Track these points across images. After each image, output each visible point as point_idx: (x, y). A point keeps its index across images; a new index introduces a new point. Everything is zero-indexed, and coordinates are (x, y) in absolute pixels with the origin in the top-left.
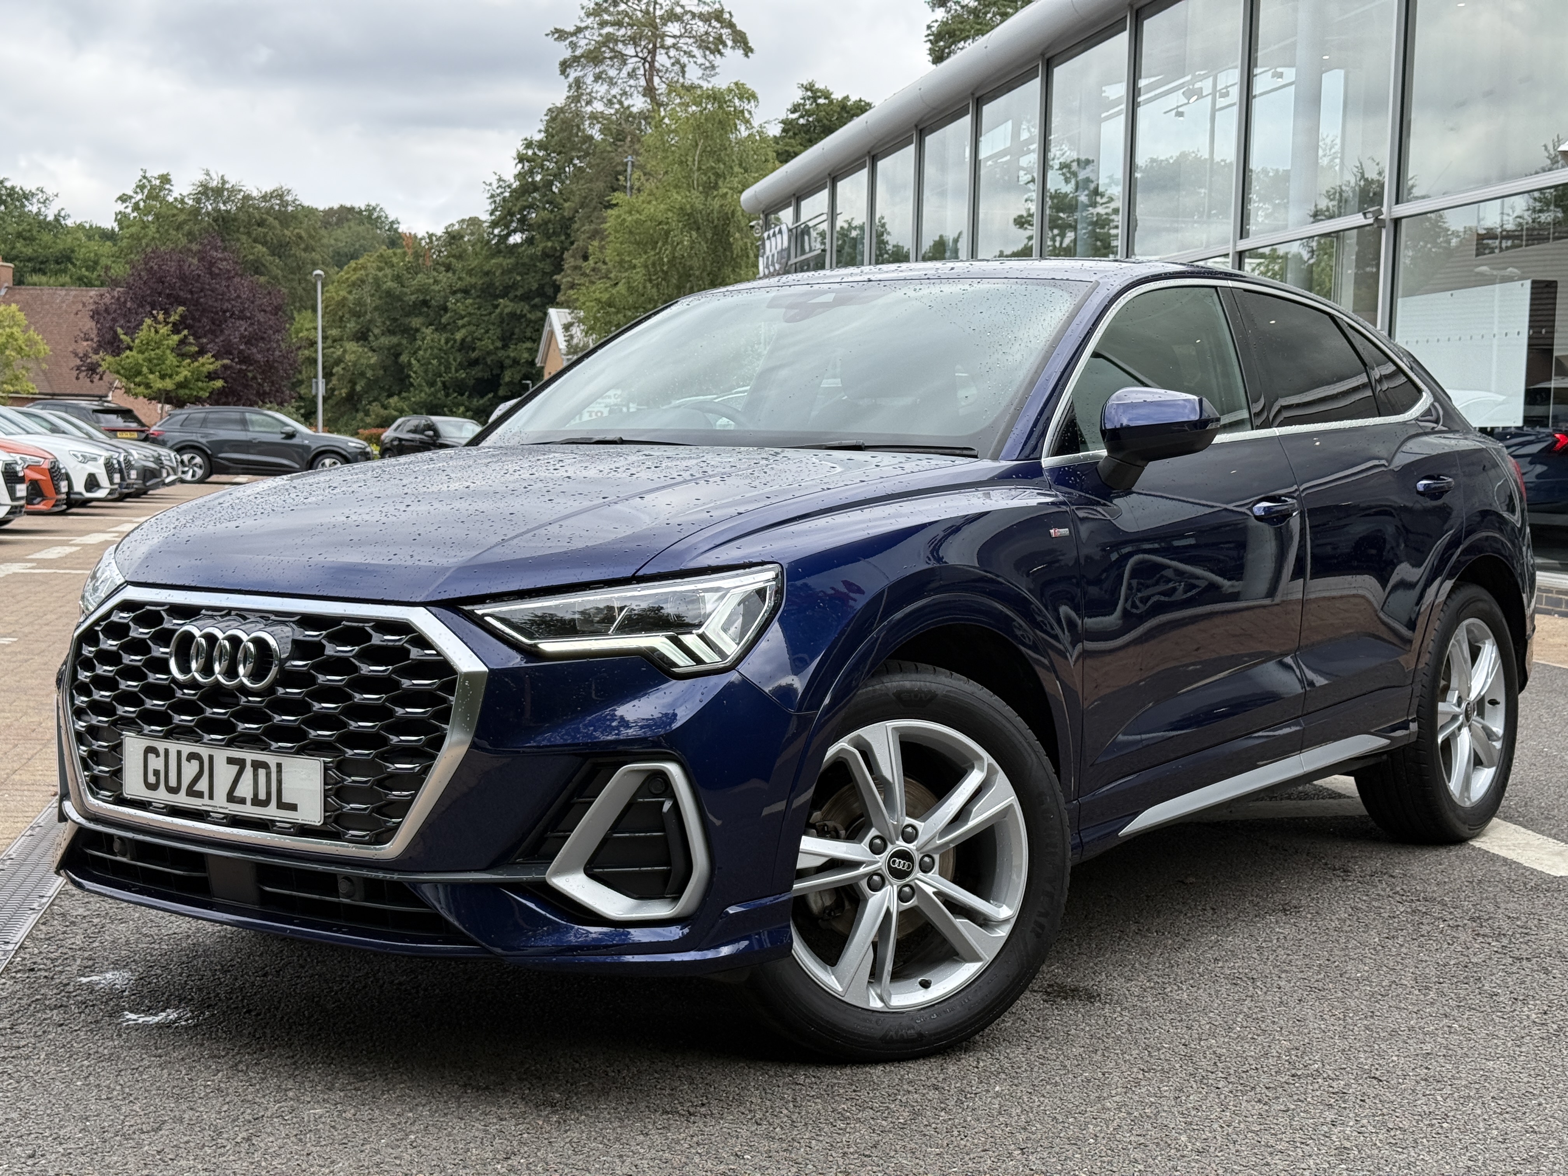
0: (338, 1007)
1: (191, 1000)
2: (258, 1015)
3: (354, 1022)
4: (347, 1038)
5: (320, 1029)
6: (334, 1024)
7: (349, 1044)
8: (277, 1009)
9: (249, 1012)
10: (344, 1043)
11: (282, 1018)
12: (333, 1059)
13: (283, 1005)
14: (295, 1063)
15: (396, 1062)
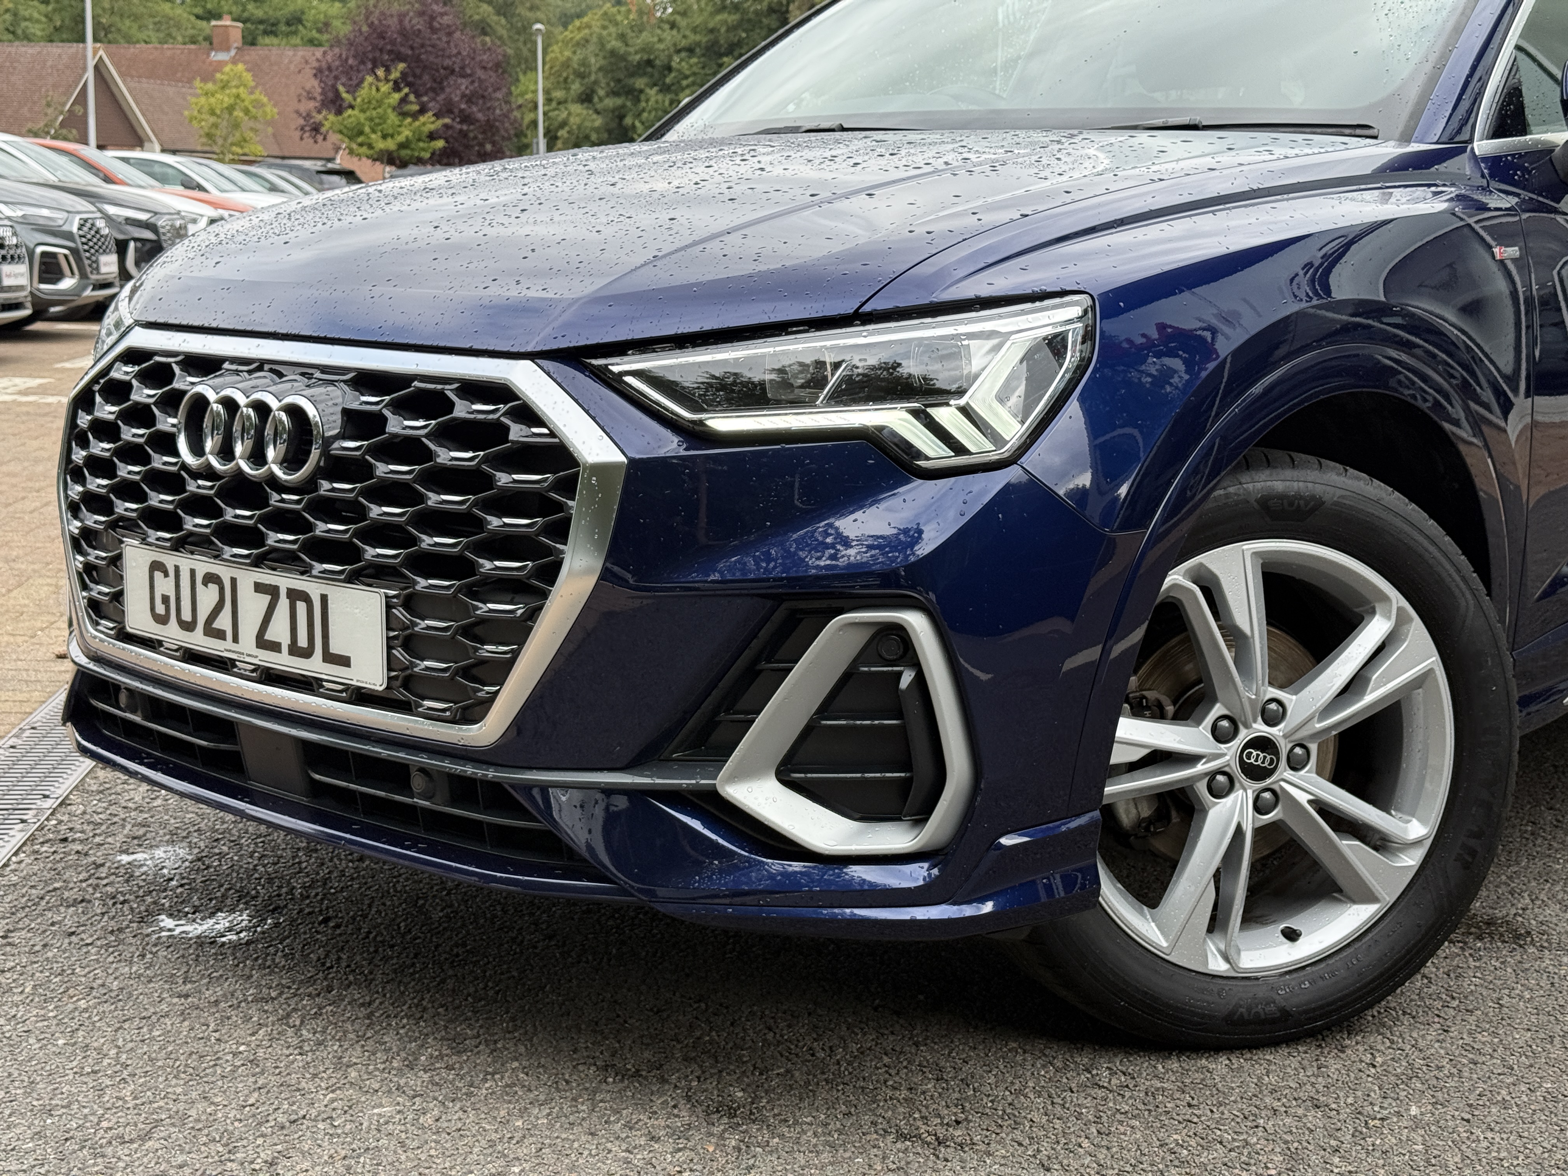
0: (447, 916)
1: (254, 898)
2: (338, 926)
3: (464, 945)
4: (450, 972)
5: (416, 956)
6: (437, 947)
7: (450, 984)
8: (364, 917)
9: (326, 921)
10: (443, 981)
11: (369, 932)
12: (425, 1009)
13: (374, 910)
14: (369, 1016)
15: (513, 1019)
